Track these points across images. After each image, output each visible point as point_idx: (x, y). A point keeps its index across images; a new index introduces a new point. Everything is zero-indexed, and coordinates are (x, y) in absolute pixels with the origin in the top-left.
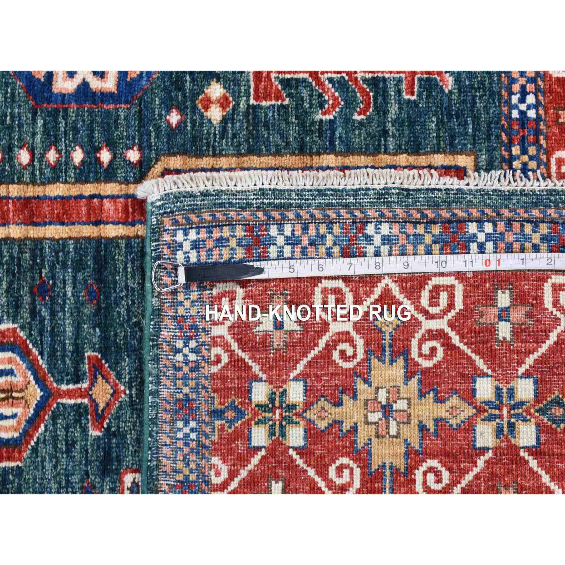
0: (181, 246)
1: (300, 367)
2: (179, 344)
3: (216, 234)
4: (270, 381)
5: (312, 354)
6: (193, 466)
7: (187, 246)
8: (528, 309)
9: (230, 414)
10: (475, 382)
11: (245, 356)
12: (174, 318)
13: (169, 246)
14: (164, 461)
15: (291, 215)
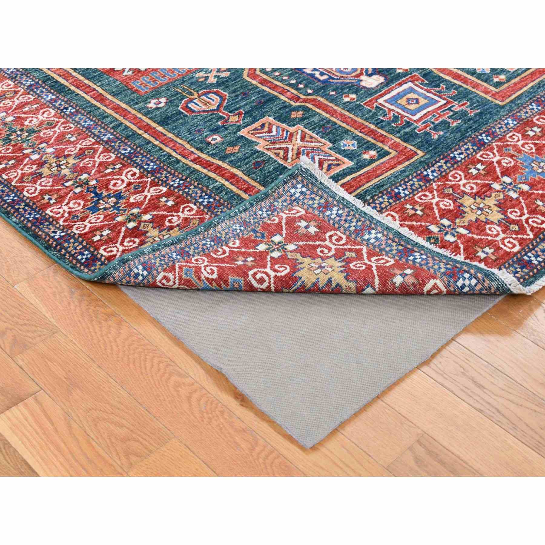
0: (297, 188)
1: (301, 243)
2: (264, 210)
3: (313, 196)
4: (285, 239)
5: (311, 243)
6: (228, 237)
7: (299, 190)
8: (416, 282)
9: (259, 235)
10: (368, 287)
11: (284, 227)
12: (271, 203)
13: (292, 184)
14: (219, 227)
15: (347, 210)
